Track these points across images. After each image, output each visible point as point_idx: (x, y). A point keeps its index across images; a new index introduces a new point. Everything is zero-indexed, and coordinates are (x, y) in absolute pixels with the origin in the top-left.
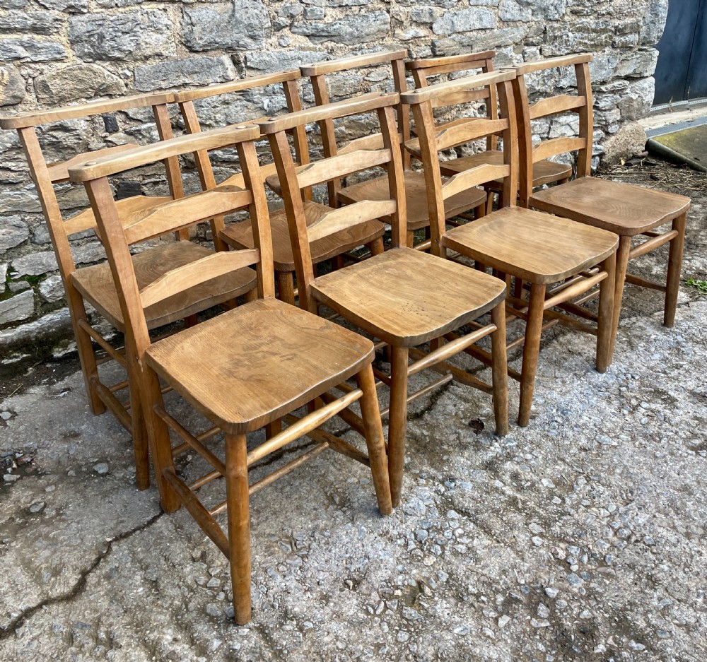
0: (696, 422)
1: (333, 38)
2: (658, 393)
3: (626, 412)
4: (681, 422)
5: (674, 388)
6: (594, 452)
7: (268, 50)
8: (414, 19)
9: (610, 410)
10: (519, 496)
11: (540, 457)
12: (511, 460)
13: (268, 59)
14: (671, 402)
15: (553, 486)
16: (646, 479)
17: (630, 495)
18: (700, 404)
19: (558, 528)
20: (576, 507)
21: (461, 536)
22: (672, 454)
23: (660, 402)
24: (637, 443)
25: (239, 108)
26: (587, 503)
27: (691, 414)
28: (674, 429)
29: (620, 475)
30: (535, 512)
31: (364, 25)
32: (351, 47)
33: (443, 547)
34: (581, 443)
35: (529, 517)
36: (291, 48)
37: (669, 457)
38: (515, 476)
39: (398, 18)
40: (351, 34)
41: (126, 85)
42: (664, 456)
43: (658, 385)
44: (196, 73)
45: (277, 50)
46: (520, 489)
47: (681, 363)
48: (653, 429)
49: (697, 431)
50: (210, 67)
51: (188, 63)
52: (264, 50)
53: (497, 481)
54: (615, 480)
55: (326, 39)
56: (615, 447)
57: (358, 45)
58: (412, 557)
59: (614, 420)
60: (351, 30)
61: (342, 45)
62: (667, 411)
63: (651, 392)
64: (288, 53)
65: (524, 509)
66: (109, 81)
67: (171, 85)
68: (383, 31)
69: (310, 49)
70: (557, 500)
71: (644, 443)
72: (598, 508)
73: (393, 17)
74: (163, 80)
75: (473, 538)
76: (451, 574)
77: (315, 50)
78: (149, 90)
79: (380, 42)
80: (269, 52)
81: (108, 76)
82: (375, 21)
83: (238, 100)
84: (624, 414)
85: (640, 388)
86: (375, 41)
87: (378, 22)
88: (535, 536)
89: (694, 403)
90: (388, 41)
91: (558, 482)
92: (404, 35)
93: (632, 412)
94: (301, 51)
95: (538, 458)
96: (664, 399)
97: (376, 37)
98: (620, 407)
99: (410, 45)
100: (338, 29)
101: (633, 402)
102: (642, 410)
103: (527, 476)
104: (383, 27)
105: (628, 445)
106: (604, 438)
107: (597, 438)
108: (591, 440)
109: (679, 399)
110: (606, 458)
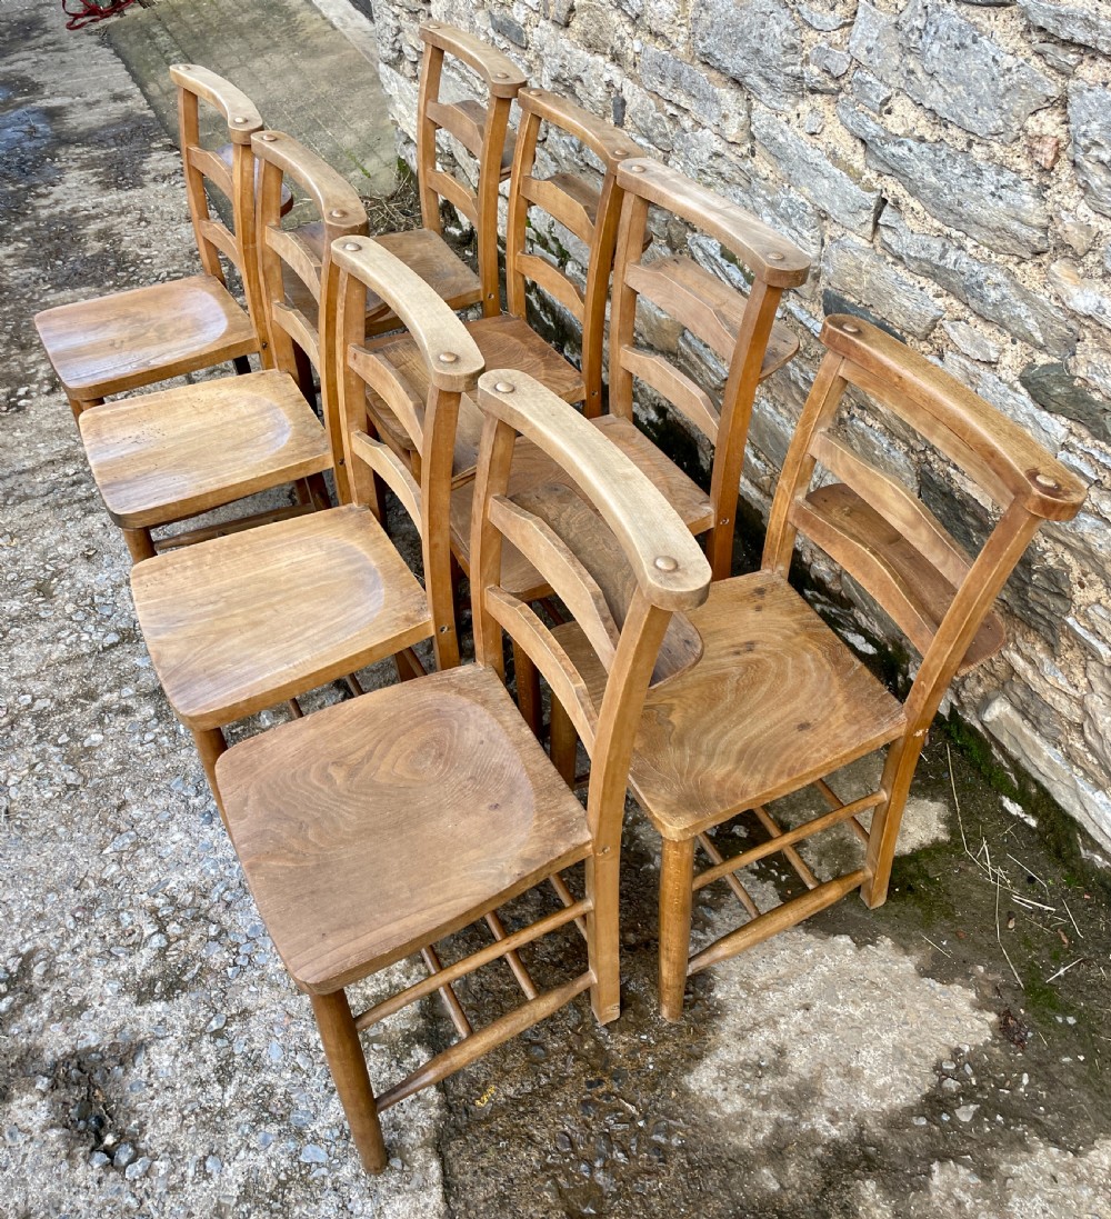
0: (76, 1001)
1: (899, 176)
2: (173, 986)
3: (159, 902)
4: (88, 974)
5: (171, 1020)
6: (110, 818)
7: (788, 121)
9: (175, 881)
10: (96, 705)
11: (140, 749)
12: (156, 716)
13: (781, 139)
14: (143, 992)
15: (86, 744)
16: (24, 855)
17: (18, 823)
18: (108, 1039)
19: (27, 724)
20: (43, 756)
21: (79, 637)
22: (40, 917)
23: (151, 972)
24: (91, 883)
26: (39, 768)
27: (96, 1004)
28: (83, 954)
29: (54, 829)
30: (61, 712)
31: (967, 188)
32: (937, 224)
33: (79, 622)
34: (134, 807)
35: (60, 703)
36: (819, 145)
37: (39, 908)
38: (126, 711)
40: (937, 192)
41: (635, 65)
42: (43, 902)
43: (193, 997)
44: (694, 96)
45: (799, 133)
46: (106, 709)
47: (231, 1090)
48: (101, 920)
49: (57, 987)
50: (705, 99)
51: (686, 73)
52: (782, 119)
53: (131, 692)
54: (48, 818)
55: (887, 171)
56: (102, 848)
57: (955, 234)
58: (84, 597)
59: (152, 874)
60: (934, 180)
61: (916, 205)
62: (124, 968)
63: (184, 972)
64: (810, 151)
65: (73, 703)
66: (617, 44)
68: (1015, 237)
69: (847, 168)
70: (64, 739)
71: (87, 892)
72: (23, 777)
73: (1052, 219)
74: (661, 83)
75: (70, 645)
76: (41, 619)
77: (856, 177)
78: (647, 87)
79: (1011, 266)
80: (785, 127)
81: (620, 38)
82: (993, 194)
83: (739, 185)
84: (155, 896)
85: (202, 960)
86: (998, 252)
87: (1000, 203)
88: (34, 700)
89: (116, 1032)
90: (1029, 274)
91: (88, 751)
92: (1074, 291)
93: (154, 911)
94: (829, 163)
95: (142, 745)
96: (152, 982)
97: (998, 242)
98: (172, 900)
99: (1086, 332)
100: (902, 159)
101: (173, 928)
102: (149, 930)
103: (121, 722)
104: (1015, 226)
105: (94, 866)
106: (125, 841)
107: (132, 833)
108: (133, 823)
109: (139, 1009)
110: (89, 828)
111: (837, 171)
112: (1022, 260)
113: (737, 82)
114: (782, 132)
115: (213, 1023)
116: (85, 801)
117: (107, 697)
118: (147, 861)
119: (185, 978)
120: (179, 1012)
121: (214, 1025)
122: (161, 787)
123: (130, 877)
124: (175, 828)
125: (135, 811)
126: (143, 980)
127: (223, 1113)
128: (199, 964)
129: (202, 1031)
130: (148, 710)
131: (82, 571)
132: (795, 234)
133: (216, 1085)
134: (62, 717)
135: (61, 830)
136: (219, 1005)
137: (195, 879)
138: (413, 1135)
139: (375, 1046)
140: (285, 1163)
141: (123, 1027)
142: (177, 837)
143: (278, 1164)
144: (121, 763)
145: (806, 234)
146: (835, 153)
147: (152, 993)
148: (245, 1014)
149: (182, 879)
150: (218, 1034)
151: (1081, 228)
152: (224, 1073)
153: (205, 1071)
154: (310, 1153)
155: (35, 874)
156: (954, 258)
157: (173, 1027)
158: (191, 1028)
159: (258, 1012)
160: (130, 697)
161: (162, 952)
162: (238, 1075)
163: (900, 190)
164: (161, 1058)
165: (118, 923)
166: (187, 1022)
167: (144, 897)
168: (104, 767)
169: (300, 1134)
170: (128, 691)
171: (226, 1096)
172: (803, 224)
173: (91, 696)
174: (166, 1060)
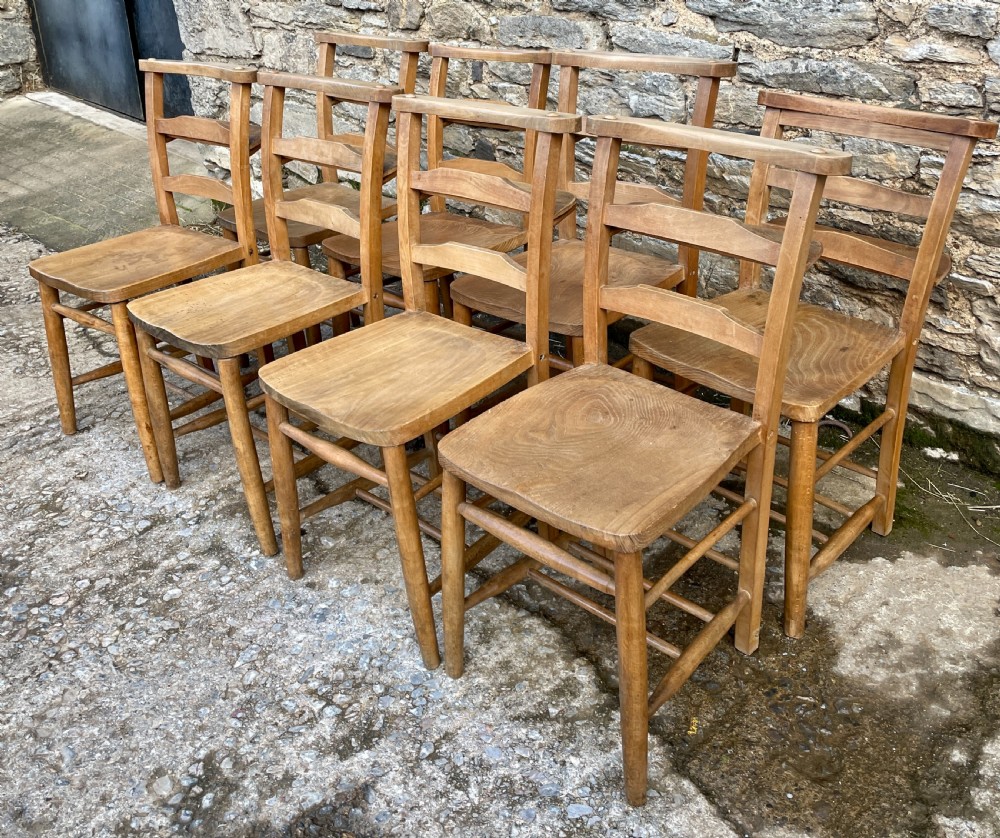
0: (280, 776)
1: (750, 28)
2: (368, 739)
3: (314, 684)
4: (278, 753)
5: (383, 761)
6: (225, 642)
7: (645, 25)
8: (931, 22)
9: (318, 667)
10: (157, 571)
12: (222, 564)
13: (641, 38)
14: (343, 750)
15: (166, 598)
16: (155, 690)
17: (132, 670)
18: (331, 794)
19: (96, 600)
20: (127, 617)
21: (110, 530)
22: (202, 728)
23: (340, 734)
24: (236, 691)
25: (602, 97)
26: (128, 626)
27: (301, 772)
28: (263, 741)
29: (173, 664)
30: (126, 584)
31: (809, 15)
32: (785, 49)
33: (103, 521)
34: (244, 628)
35: (121, 578)
36: (677, 30)
37: (197, 722)
38: (191, 568)
39: (890, 13)
40: (783, 26)
41: (492, 34)
42: (197, 717)
43: (392, 738)
44: (554, 36)
45: (656, 29)
46: (170, 571)
47: (473, 790)
48: (265, 713)
49: (252, 772)
50: (567, 33)
51: (546, 22)
52: (639, 25)
53: (187, 555)
54: (163, 658)
55: (739, 28)
56: (232, 664)
57: (801, 50)
58: (96, 504)
59: (294, 668)
60: (781, 19)
61: (767, 42)
62: (311, 739)
63: (371, 725)
64: (669, 37)
65: (134, 575)
66: (474, 24)
67: (529, 45)
68: (854, 33)
69: (705, 37)
70: (141, 600)
71: (237, 699)
72: (117, 636)
73: (880, 11)
74: (521, 37)
75: (105, 537)
76: (63, 527)
77: (714, 40)
78: (507, 44)
79: (851, 54)
80: (644, 29)
81: (476, 19)
82: (832, 11)
83: (603, 85)
84: (307, 682)
85: (382, 712)
86: (839, 49)
87: (839, 14)
88: (91, 582)
89: (334, 785)
90: (869, 54)
91: (172, 603)
92: (907, 50)
93: (313, 693)
94: (688, 38)
95: (222, 586)
96: (346, 740)
97: (839, 42)
98: (326, 680)
99: (922, 73)
100: (753, 14)
101: (339, 698)
102: (317, 706)
103: (189, 577)
104: (853, 25)
105: (232, 679)
106: (252, 653)
107: (254, 646)
108: (251, 640)
109: (346, 763)
110: (209, 653)
111: (697, 41)
112: (860, 47)
113: (594, 14)
114: (642, 33)
115: (424, 750)
116: (192, 636)
117: (166, 563)
118: (282, 661)
119: (375, 728)
120: (386, 751)
121: (425, 751)
122: (261, 609)
123: (274, 677)
124: (294, 632)
125: (247, 631)
126: (335, 741)
127: (476, 809)
128: (381, 716)
129: (417, 759)
130: (212, 562)
131: (83, 488)
132: (662, 98)
133: (457, 791)
134: (129, 586)
135: (181, 663)
136: (420, 737)
137: (336, 660)
138: (654, 769)
139: (578, 723)
140: (559, 824)
141: (338, 780)
142: (300, 637)
143: (553, 827)
144: (211, 603)
145: (672, 94)
146: (691, 32)
147: (351, 748)
148: (447, 737)
149: (324, 663)
150: (433, 757)
151: (905, 8)
152: (458, 781)
153: (441, 784)
154: (574, 811)
155: (175, 700)
156: (804, 66)
157: (388, 765)
158: (406, 760)
159: (459, 732)
160: (188, 558)
161: (341, 717)
162: (472, 779)
163: (750, 37)
164: (392, 788)
165: (283, 711)
166: (399, 757)
167: (296, 685)
168: (195, 609)
169: (556, 800)
170: (184, 554)
171: (471, 796)
172: (669, 89)
173: (150, 565)
174: (399, 791)
